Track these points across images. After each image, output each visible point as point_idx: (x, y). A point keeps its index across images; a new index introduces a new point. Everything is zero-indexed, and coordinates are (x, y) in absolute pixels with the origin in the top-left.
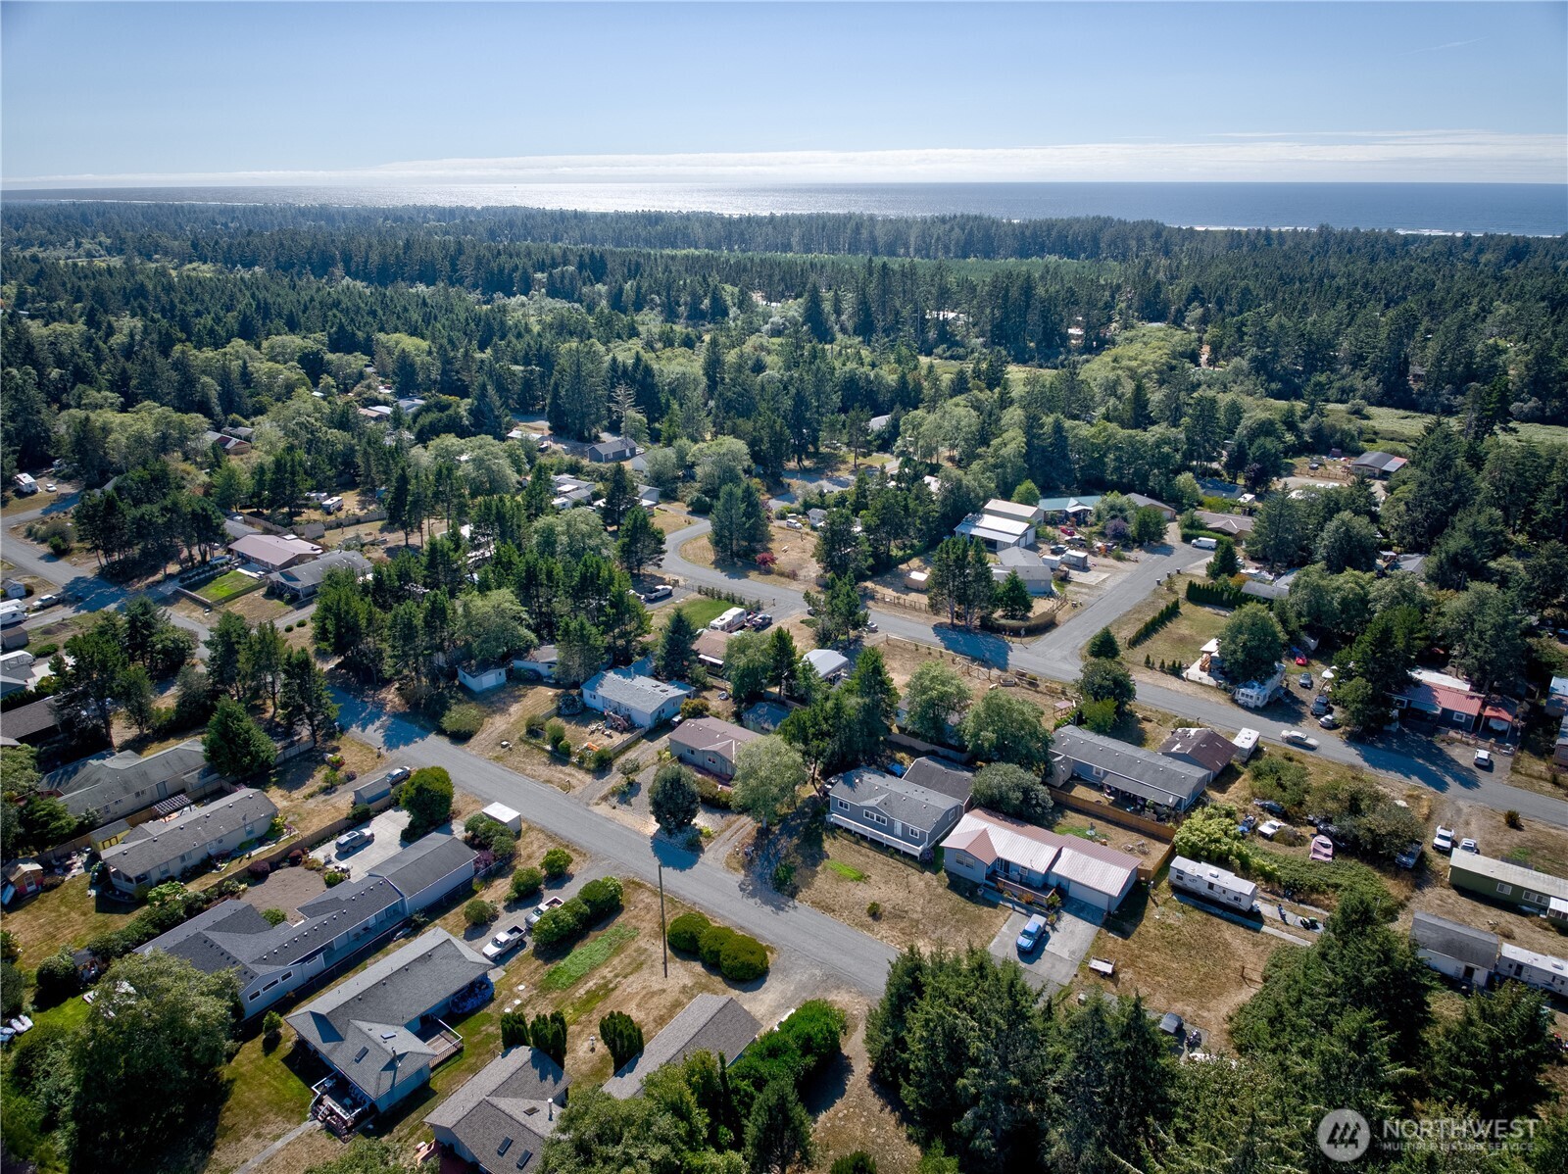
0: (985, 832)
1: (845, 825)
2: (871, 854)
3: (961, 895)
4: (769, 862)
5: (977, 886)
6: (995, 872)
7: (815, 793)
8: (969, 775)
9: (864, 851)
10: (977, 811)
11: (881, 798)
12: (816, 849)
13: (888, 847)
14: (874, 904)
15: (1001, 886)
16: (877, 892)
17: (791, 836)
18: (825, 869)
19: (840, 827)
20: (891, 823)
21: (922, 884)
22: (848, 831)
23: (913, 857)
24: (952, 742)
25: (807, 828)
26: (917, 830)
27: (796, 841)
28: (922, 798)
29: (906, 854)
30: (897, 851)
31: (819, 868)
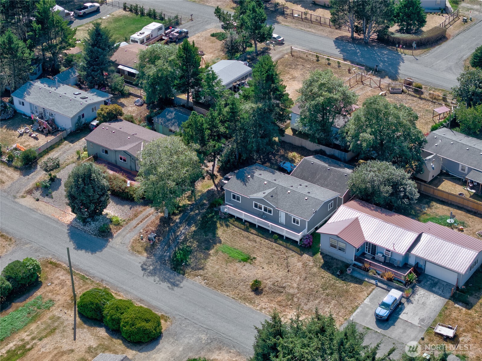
0: (357, 219)
1: (237, 215)
2: (258, 239)
3: (333, 274)
4: (169, 246)
5: (347, 266)
6: (363, 254)
7: (213, 187)
8: (348, 171)
9: (252, 236)
10: (352, 203)
11: (268, 191)
12: (210, 235)
13: (273, 233)
14: (256, 281)
15: (367, 266)
16: (260, 271)
17: (189, 225)
18: (217, 252)
19: (232, 216)
20: (277, 213)
21: (300, 265)
22: (239, 220)
23: (294, 242)
24: (337, 142)
25: (204, 217)
26: (298, 219)
27: (193, 228)
28: (305, 192)
29: (288, 240)
30: (281, 237)
31: (212, 252)
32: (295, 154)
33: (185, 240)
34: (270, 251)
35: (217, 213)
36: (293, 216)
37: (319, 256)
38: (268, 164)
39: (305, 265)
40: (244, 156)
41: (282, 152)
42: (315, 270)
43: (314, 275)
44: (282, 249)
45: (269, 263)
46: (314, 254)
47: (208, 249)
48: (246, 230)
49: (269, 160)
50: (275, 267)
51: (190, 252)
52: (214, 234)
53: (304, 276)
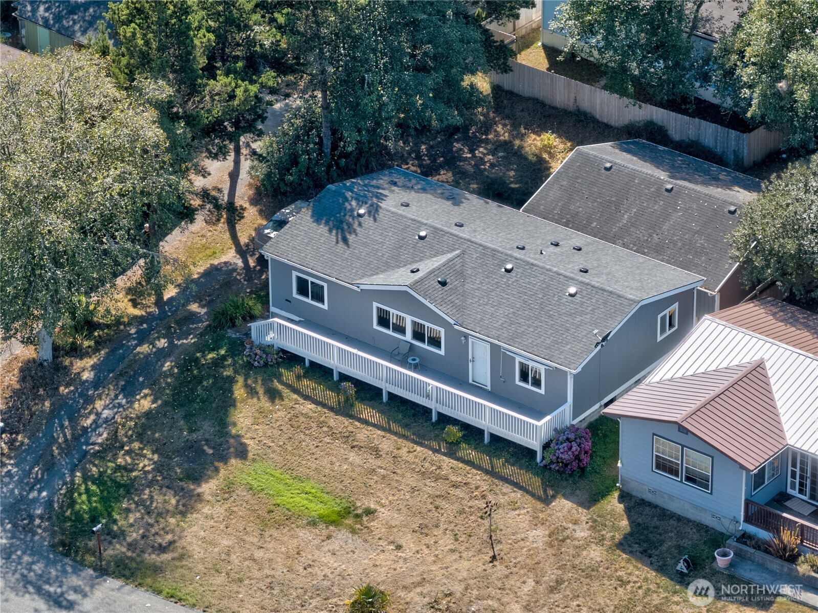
0: (759, 367)
5: (717, 539)
6: (781, 499)
8: (742, 196)
10: (748, 309)
11: (426, 266)
13: (444, 420)
14: (369, 592)
15: (788, 538)
16: (386, 559)
18: (228, 489)
19: (291, 359)
20: (459, 343)
21: (538, 536)
22: (319, 372)
23: (523, 455)
28: (571, 267)
29: (499, 444)
32: (549, 138)
33: (113, 446)
34: (430, 487)
35: (236, 348)
36: (521, 356)
37: (613, 504)
38: (446, 175)
39: (558, 538)
40: (350, 141)
41: (502, 132)
42: (595, 554)
43: (591, 572)
44: (477, 478)
45: (423, 530)
46: (592, 499)
47: (197, 477)
48: (345, 410)
49: (452, 162)
50: (447, 542)
51: (129, 489)
52: (223, 424)
53: (551, 575)
